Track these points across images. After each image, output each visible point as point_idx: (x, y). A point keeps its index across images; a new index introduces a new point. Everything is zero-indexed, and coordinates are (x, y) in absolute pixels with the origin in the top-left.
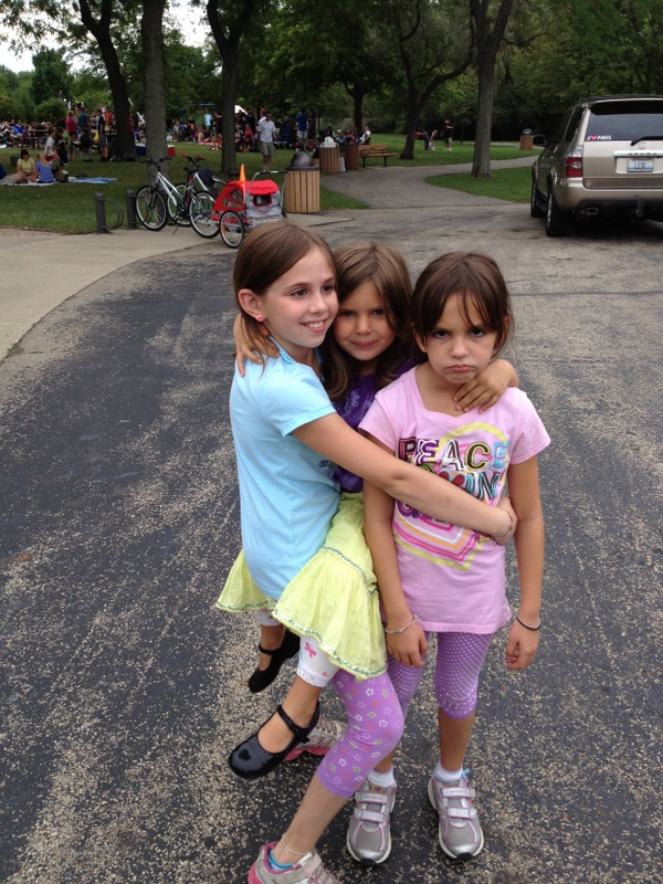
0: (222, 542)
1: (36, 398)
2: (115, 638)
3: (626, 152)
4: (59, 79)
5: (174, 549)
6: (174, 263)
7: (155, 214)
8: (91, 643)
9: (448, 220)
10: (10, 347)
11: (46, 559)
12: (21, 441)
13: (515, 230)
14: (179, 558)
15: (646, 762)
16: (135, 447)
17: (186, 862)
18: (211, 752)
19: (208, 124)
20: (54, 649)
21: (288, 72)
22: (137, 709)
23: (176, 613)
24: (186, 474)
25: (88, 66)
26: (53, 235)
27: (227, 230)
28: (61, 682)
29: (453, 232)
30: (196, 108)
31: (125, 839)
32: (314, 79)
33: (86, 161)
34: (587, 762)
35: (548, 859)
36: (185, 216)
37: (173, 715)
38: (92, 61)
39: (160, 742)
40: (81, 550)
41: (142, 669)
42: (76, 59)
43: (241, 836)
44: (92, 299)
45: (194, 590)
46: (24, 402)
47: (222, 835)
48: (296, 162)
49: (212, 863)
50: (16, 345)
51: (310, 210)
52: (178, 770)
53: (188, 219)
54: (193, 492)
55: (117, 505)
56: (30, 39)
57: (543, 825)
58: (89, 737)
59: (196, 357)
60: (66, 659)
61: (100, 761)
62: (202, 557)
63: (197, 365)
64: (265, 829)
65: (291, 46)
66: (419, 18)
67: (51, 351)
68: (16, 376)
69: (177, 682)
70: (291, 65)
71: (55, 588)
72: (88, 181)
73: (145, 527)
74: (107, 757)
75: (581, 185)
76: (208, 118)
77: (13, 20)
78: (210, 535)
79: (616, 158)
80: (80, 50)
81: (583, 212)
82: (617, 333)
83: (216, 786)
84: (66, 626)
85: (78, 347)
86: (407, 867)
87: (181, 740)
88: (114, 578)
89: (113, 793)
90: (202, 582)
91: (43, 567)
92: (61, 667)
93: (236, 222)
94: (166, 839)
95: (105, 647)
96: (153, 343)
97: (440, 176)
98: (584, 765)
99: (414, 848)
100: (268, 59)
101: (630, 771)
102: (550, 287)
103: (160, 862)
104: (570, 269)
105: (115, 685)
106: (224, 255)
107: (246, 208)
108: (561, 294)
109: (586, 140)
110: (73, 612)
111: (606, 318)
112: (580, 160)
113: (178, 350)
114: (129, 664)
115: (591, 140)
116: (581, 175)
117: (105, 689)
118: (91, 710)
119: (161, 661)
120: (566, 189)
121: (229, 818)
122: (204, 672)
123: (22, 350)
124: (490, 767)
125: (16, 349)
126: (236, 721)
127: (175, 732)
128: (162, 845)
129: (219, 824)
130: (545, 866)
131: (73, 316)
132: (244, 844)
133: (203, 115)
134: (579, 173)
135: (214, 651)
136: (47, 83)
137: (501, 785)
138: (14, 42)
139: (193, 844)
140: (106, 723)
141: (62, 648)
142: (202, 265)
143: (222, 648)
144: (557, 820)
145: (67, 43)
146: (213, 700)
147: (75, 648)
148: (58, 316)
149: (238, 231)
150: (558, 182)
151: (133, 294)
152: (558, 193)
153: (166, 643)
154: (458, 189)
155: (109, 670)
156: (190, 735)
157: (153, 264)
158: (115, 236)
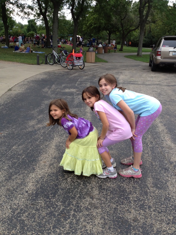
0: (47, 134)
1: (12, 101)
2: (17, 151)
3: (172, 50)
4: (34, 27)
5: (36, 134)
6: (54, 73)
7: (52, 61)
8: (11, 152)
9: (127, 66)
10: (9, 89)
11: (5, 134)
12: (6, 109)
13: (144, 69)
14: (36, 136)
15: (132, 184)
16: (32, 112)
17: (20, 195)
18: (32, 175)
19: (71, 40)
20: (2, 152)
21: (92, 27)
22: (18, 165)
23: (32, 147)
24: (43, 119)
25: (41, 23)
26: (26, 65)
27: (69, 65)
28: (2, 159)
29: (127, 69)
30: (68, 36)
31: (8, 190)
32: (99, 29)
33: (38, 48)
34: (118, 183)
35: (102, 201)
36: (59, 61)
37: (26, 167)
38: (42, 23)
39: (21, 172)
40: (14, 133)
41: (21, 158)
42: (38, 22)
43: (34, 191)
44: (32, 80)
45: (38, 143)
46: (9, 101)
47: (30, 191)
48: (89, 50)
49: (26, 196)
50: (10, 89)
51: (92, 62)
52: (24, 178)
53: (60, 62)
54: (44, 123)
55: (25, 124)
56: (26, 16)
57: (104, 194)
58: (6, 170)
59: (53, 94)
60: (4, 155)
61: (7, 175)
62: (42, 136)
63: (53, 96)
64: (40, 190)
65: (93, 21)
66: (126, 15)
67: (18, 91)
68: (8, 96)
69: (29, 161)
70: (93, 25)
71: (6, 140)
72: (38, 52)
73: (30, 129)
74: (8, 174)
75: (160, 58)
76: (71, 38)
77: (22, 11)
78: (45, 132)
79: (170, 51)
80: (39, 19)
81: (160, 65)
82: (161, 94)
83: (31, 181)
84: (6, 148)
85: (25, 90)
86: (70, 200)
87: (26, 172)
88: (20, 139)
89: (8, 181)
90: (40, 141)
91: (4, 136)
92: (3, 156)
93: (71, 64)
94: (17, 190)
95: (14, 153)
96: (44, 90)
97: (128, 56)
98: (117, 183)
99: (72, 197)
100: (87, 24)
101: (128, 186)
102: (147, 83)
103: (15, 195)
104: (154, 79)
105: (14, 161)
106: (67, 72)
107: (74, 60)
108: (150, 85)
109: (162, 47)
110: (8, 145)
111: (159, 91)
112: (160, 52)
113: (49, 92)
114: (19, 157)
115: (163, 47)
116: (160, 56)
117: (12, 161)
118: (8, 165)
119: (26, 157)
120: (156, 59)
121: (32, 188)
122: (35, 159)
123: (12, 90)
124: (95, 182)
125: (10, 90)
126: (40, 169)
127: (25, 171)
128: (16, 191)
129: (30, 189)
130: (101, 202)
131: (26, 83)
132: (34, 193)
133: (70, 38)
134: (160, 55)
135: (39, 155)
136: (31, 28)
137: (97, 186)
138: (22, 17)
139: (23, 192)
140: (10, 168)
141: (4, 152)
142: (61, 73)
143: (41, 155)
144: (107, 194)
145: (36, 18)
146: (36, 165)
147: (7, 153)
148: (22, 83)
149: (72, 66)
150: (155, 57)
151: (42, 79)
152: (154, 60)
153: (28, 153)
154: (132, 59)
155: (13, 158)
156: (28, 171)
157: (49, 72)
158: (41, 66)
